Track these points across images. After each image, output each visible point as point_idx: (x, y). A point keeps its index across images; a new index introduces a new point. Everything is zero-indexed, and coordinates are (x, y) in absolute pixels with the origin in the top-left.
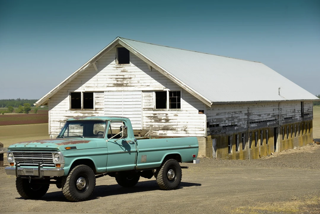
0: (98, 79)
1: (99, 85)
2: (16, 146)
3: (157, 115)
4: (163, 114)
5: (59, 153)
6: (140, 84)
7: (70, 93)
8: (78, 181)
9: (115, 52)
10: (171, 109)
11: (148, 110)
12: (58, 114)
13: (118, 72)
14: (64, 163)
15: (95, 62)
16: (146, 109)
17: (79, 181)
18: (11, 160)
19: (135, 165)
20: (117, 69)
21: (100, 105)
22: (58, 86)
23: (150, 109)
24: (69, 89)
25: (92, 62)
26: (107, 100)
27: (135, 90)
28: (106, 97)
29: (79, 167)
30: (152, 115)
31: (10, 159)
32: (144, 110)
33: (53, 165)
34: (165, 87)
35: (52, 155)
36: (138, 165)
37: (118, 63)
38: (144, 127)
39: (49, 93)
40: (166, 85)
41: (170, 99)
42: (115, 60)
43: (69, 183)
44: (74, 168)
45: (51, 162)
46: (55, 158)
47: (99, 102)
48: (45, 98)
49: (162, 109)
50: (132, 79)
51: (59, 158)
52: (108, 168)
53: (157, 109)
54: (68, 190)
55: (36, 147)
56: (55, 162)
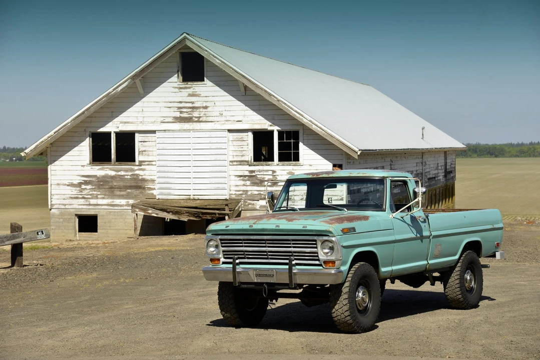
0: (145, 109)
1: (145, 119)
2: (228, 226)
3: (256, 173)
4: (267, 171)
5: (333, 239)
6: (225, 119)
7: (91, 135)
8: (357, 293)
9: (176, 62)
10: (282, 163)
11: (238, 163)
12: (67, 172)
13: (183, 95)
14: (340, 258)
15: (140, 78)
16: (235, 163)
17: (360, 294)
18: (215, 252)
20: (181, 90)
21: (148, 155)
22: (69, 120)
23: (242, 163)
24: (87, 127)
25: (134, 78)
26: (161, 146)
27: (215, 128)
28: (161, 140)
29: (359, 266)
30: (247, 173)
31: (213, 251)
32: (231, 164)
33: (317, 262)
34: (270, 124)
35: (316, 244)
37: (182, 80)
38: (232, 194)
39: (52, 133)
40: (273, 119)
41: (279, 144)
42: (176, 75)
45: (315, 256)
46: (323, 248)
47: (147, 150)
48: (42, 142)
49: (264, 163)
50: (209, 109)
52: (395, 268)
53: (255, 163)
54: (346, 311)
55: (278, 228)
56: (324, 256)
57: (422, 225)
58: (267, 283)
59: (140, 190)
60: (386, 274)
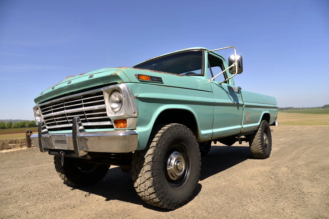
8: (169, 160)
14: (135, 115)
17: (173, 162)
19: (240, 127)
29: (171, 127)
33: (108, 123)
35: (103, 98)
36: (244, 126)
43: (152, 170)
44: (160, 131)
46: (111, 103)
51: (120, 102)
52: (215, 130)
54: (149, 187)
55: (70, 84)
56: (112, 113)
57: (238, 95)
58: (64, 151)
60: (207, 136)
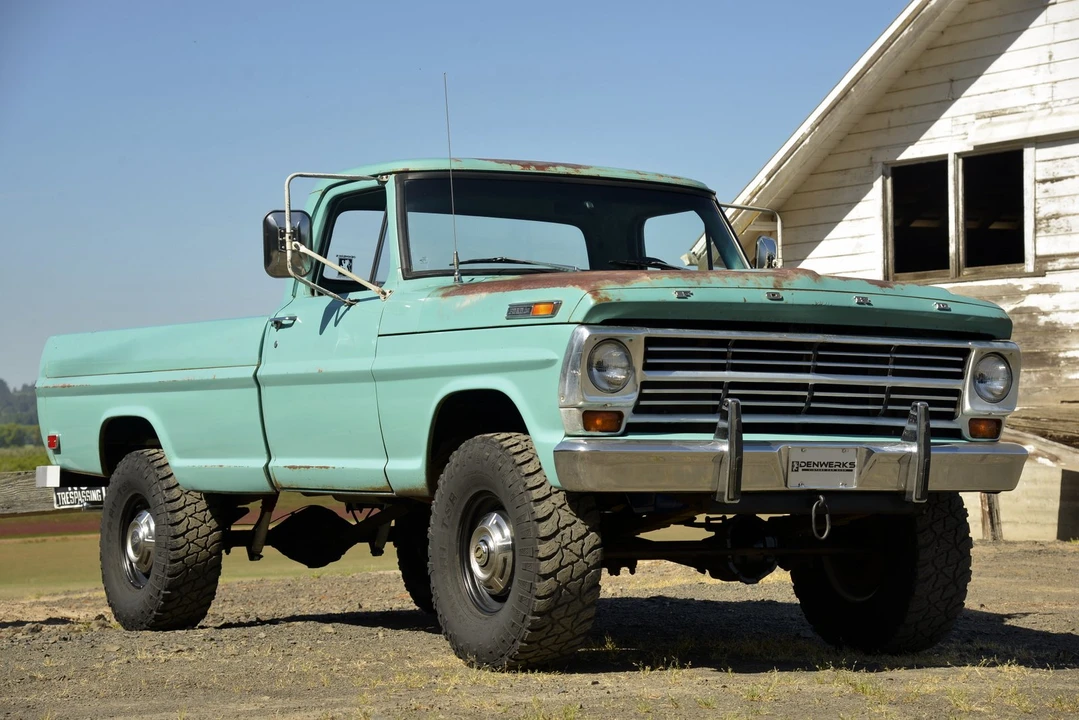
0: (1059, 52)
1: (1060, 92)
7: (889, 171)
21: (1069, 232)
22: (805, 128)
24: (878, 148)
47: (1062, 211)
59: (1043, 371)
